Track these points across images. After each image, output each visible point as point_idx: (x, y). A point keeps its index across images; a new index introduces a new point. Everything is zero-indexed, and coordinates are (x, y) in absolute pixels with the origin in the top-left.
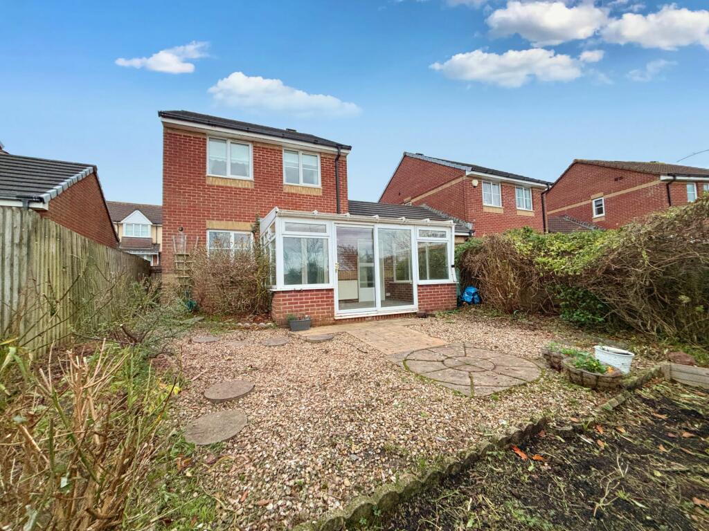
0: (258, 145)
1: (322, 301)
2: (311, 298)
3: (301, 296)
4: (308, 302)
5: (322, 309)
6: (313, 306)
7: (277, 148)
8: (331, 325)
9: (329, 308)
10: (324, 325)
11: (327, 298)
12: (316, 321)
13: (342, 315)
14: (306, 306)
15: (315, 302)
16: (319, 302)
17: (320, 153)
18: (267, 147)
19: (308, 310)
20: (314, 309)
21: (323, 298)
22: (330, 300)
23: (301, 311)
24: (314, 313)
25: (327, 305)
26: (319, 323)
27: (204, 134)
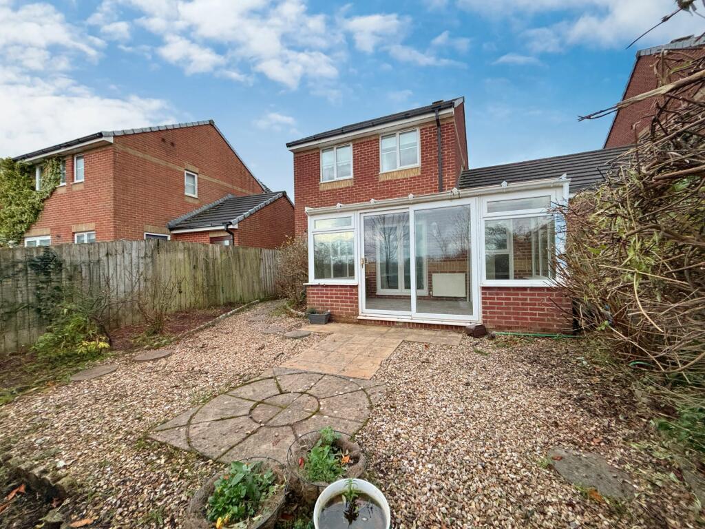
0: (357, 142)
1: (346, 298)
2: (335, 294)
3: (326, 290)
4: (332, 298)
5: (346, 306)
6: (337, 301)
7: (373, 138)
8: (355, 323)
9: (352, 306)
10: (348, 322)
11: (351, 294)
12: (340, 317)
13: (367, 315)
14: (331, 301)
15: (339, 298)
16: (342, 298)
17: (419, 125)
18: (363, 141)
19: (333, 305)
20: (338, 305)
21: (347, 294)
22: (354, 297)
23: (326, 305)
24: (338, 309)
25: (351, 302)
26: (343, 320)
27: (318, 148)
